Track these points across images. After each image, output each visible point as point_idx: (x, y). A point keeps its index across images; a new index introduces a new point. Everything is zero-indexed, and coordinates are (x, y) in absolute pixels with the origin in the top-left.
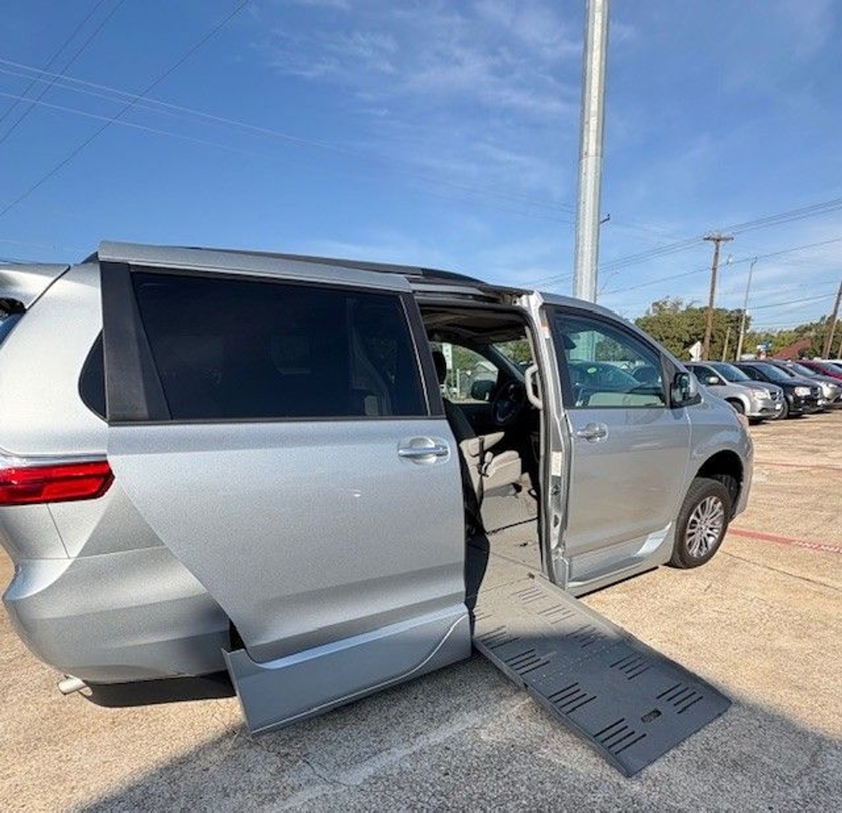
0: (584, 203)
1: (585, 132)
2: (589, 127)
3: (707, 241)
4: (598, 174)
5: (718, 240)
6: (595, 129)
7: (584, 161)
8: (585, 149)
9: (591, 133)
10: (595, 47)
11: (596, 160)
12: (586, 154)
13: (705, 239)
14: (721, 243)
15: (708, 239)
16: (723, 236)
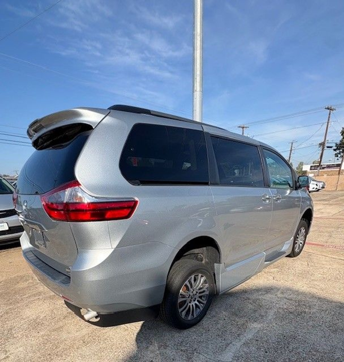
0: (196, 110)
1: (195, 82)
2: (197, 80)
3: (239, 128)
4: (201, 99)
5: (243, 128)
6: (199, 81)
7: (195, 93)
8: (195, 89)
9: (198, 83)
10: (198, 49)
11: (200, 93)
12: (196, 91)
13: (238, 127)
14: (244, 129)
15: (240, 127)
16: (245, 126)
